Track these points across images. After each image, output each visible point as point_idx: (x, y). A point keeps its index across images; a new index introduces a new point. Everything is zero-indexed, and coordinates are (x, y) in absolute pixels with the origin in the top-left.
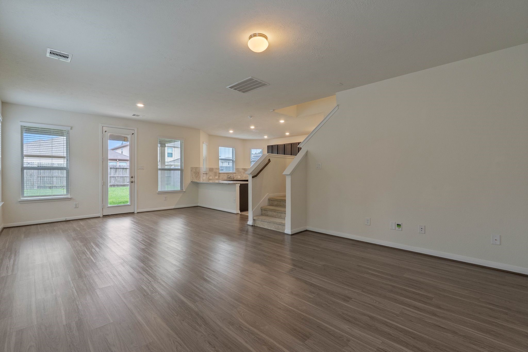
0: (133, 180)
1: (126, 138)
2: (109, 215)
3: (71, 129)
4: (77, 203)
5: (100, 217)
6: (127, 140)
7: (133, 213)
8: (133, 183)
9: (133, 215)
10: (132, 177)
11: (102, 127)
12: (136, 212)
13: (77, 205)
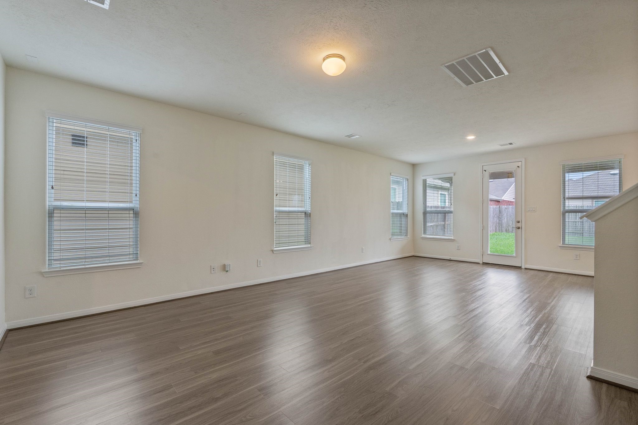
0: (519, 225)
1: (511, 173)
2: (489, 263)
3: (454, 175)
4: (459, 245)
5: (479, 263)
6: (512, 175)
7: (520, 268)
8: (520, 229)
9: (520, 270)
10: (519, 222)
11: (482, 166)
12: (523, 267)
13: (459, 247)
